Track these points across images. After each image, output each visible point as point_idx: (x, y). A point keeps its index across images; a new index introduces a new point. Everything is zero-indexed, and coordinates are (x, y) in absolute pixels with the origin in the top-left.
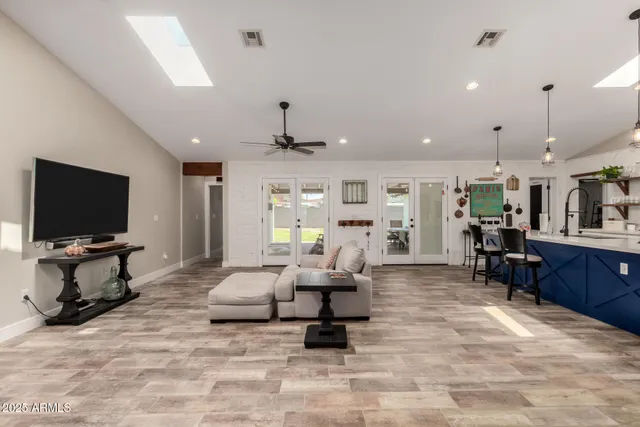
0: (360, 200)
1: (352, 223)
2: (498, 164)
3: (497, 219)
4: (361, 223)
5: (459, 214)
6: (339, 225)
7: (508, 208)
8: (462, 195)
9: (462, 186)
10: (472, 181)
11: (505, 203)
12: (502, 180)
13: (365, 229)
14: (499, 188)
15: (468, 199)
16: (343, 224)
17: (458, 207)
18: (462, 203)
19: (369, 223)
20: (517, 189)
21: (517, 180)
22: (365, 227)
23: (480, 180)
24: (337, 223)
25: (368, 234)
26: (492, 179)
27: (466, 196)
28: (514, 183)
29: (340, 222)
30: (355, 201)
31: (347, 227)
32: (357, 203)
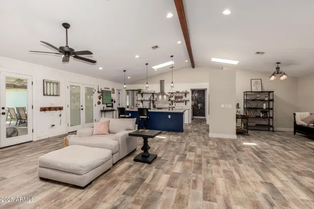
0: (55, 94)
1: (50, 109)
4: (55, 109)
5: (99, 103)
6: (41, 111)
7: (112, 100)
9: (100, 91)
10: (103, 89)
11: (111, 98)
12: (111, 89)
13: (58, 112)
14: (110, 92)
16: (43, 109)
17: (98, 100)
18: (99, 98)
19: (61, 109)
20: (114, 93)
21: (114, 90)
23: (105, 88)
24: (40, 109)
25: (60, 115)
26: (108, 89)
27: (101, 95)
29: (41, 108)
30: (52, 94)
31: (47, 112)
32: (53, 95)
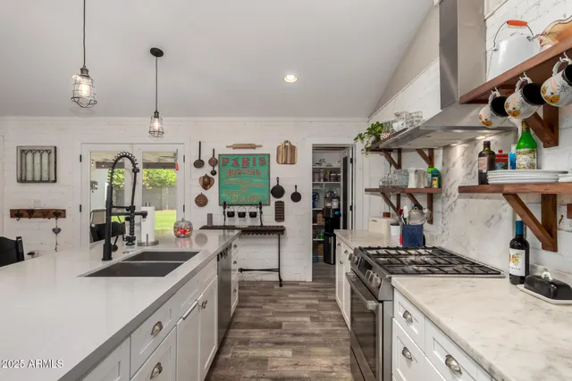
0: (45, 177)
1: (31, 213)
2: (156, 115)
3: (254, 209)
4: (45, 214)
5: (201, 201)
6: (12, 216)
7: (278, 191)
8: (207, 170)
9: (206, 157)
10: (222, 150)
11: (273, 183)
12: (269, 147)
13: (52, 222)
14: (264, 160)
15: (216, 178)
16: (17, 214)
17: (200, 190)
18: (207, 183)
19: (58, 214)
20: (293, 163)
21: (293, 149)
22: (53, 220)
23: (235, 147)
24: (8, 213)
25: (57, 231)
26: (253, 147)
27: (214, 173)
28: (288, 154)
29: (12, 211)
30: (37, 178)
31: (22, 220)
32: (41, 181)
